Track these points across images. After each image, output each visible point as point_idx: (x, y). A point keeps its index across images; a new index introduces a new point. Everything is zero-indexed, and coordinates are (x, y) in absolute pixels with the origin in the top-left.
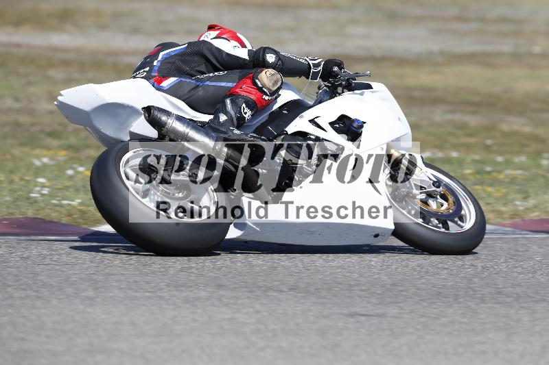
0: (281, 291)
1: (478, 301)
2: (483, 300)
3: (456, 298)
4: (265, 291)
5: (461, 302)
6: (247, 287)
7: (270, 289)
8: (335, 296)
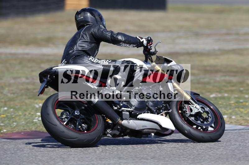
0: (147, 159)
1: (237, 160)
2: (239, 159)
3: (227, 159)
4: (140, 159)
5: (229, 161)
6: (132, 158)
7: (143, 158)
8: (172, 160)
